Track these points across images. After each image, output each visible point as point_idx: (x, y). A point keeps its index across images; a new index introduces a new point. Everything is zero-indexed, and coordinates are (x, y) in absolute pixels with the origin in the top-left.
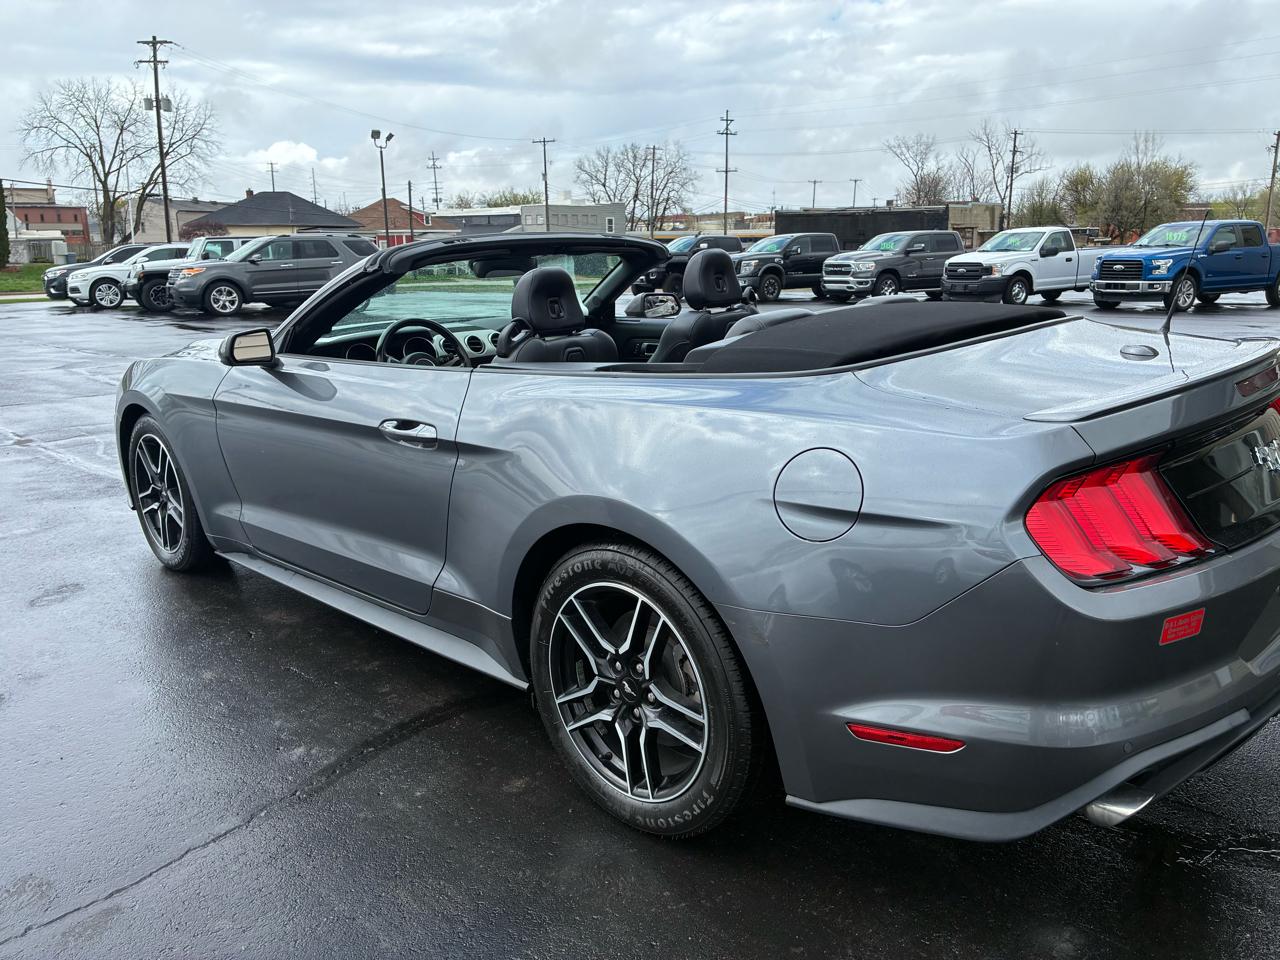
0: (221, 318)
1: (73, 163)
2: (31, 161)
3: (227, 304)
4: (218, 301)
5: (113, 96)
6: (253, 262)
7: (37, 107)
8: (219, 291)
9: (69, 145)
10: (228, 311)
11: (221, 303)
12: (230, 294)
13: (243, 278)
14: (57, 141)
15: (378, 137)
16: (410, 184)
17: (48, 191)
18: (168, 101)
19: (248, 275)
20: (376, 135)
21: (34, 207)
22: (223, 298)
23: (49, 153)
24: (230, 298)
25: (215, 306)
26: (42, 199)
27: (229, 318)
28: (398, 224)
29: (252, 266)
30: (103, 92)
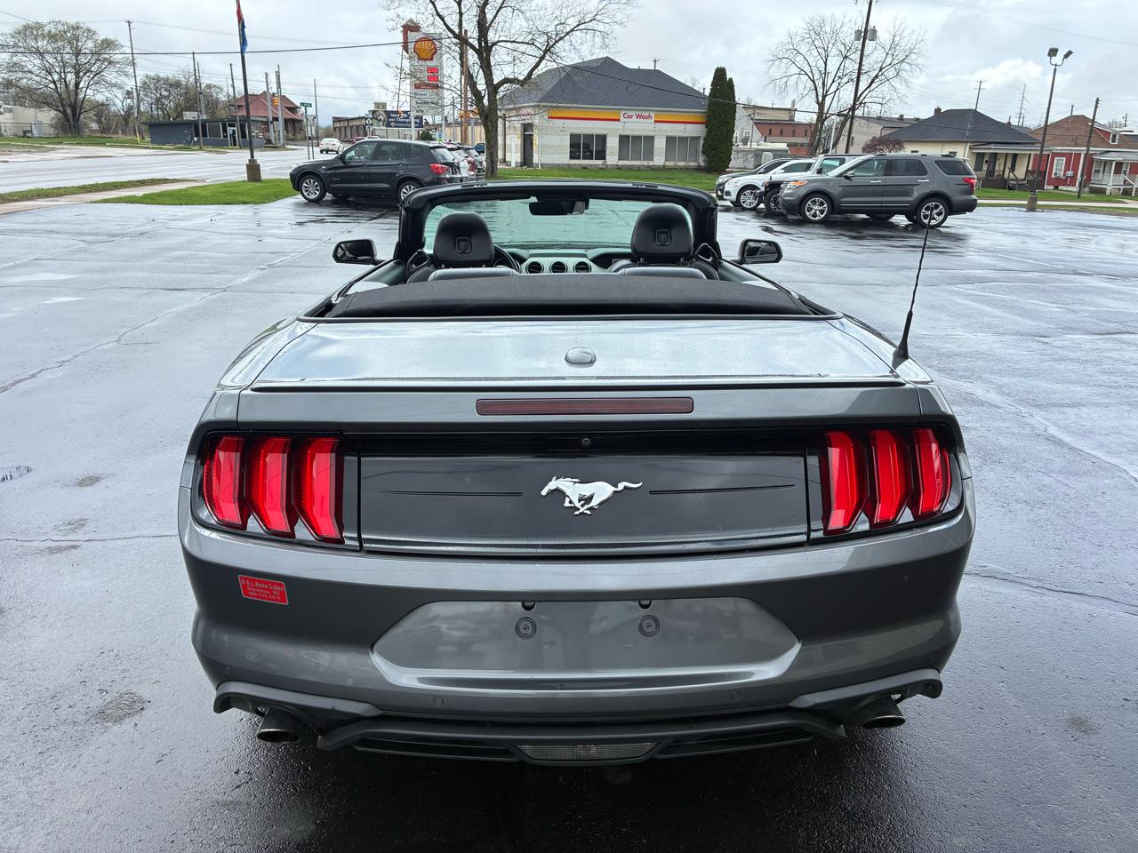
0: (811, 225)
1: (801, 87)
2: (771, 87)
3: (818, 212)
4: (811, 209)
5: (844, 29)
6: (847, 178)
7: (784, 41)
8: (814, 201)
9: (802, 72)
10: (817, 218)
11: (813, 211)
12: (822, 204)
13: (834, 191)
14: (794, 70)
15: (1055, 55)
16: (1098, 100)
17: (791, 111)
18: (874, 31)
19: (841, 189)
20: (1053, 52)
21: (778, 123)
22: (816, 207)
23: (786, 79)
24: (821, 208)
25: (808, 214)
26: (785, 116)
27: (817, 225)
28: (1079, 141)
29: (847, 181)
30: (838, 25)
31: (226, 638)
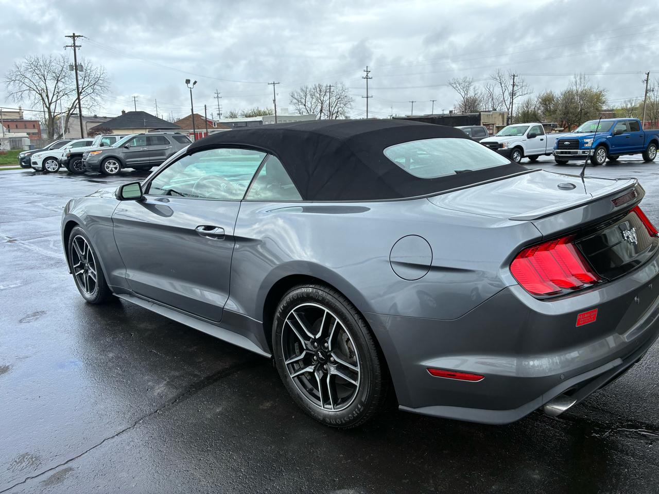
0: (111, 176)
1: (32, 98)
2: (11, 98)
3: (113, 169)
4: (109, 167)
5: (53, 64)
6: (126, 147)
7: (14, 70)
8: (109, 162)
9: (30, 89)
10: (114, 172)
11: (110, 169)
12: (114, 164)
13: (120, 155)
14: (24, 87)
15: (189, 83)
16: (205, 106)
17: (20, 112)
18: (81, 66)
19: (124, 154)
21: (13, 121)
23: (20, 93)
24: (115, 166)
25: (107, 170)
26: (17, 117)
27: (114, 176)
28: (200, 127)
29: (126, 149)
30: (48, 62)
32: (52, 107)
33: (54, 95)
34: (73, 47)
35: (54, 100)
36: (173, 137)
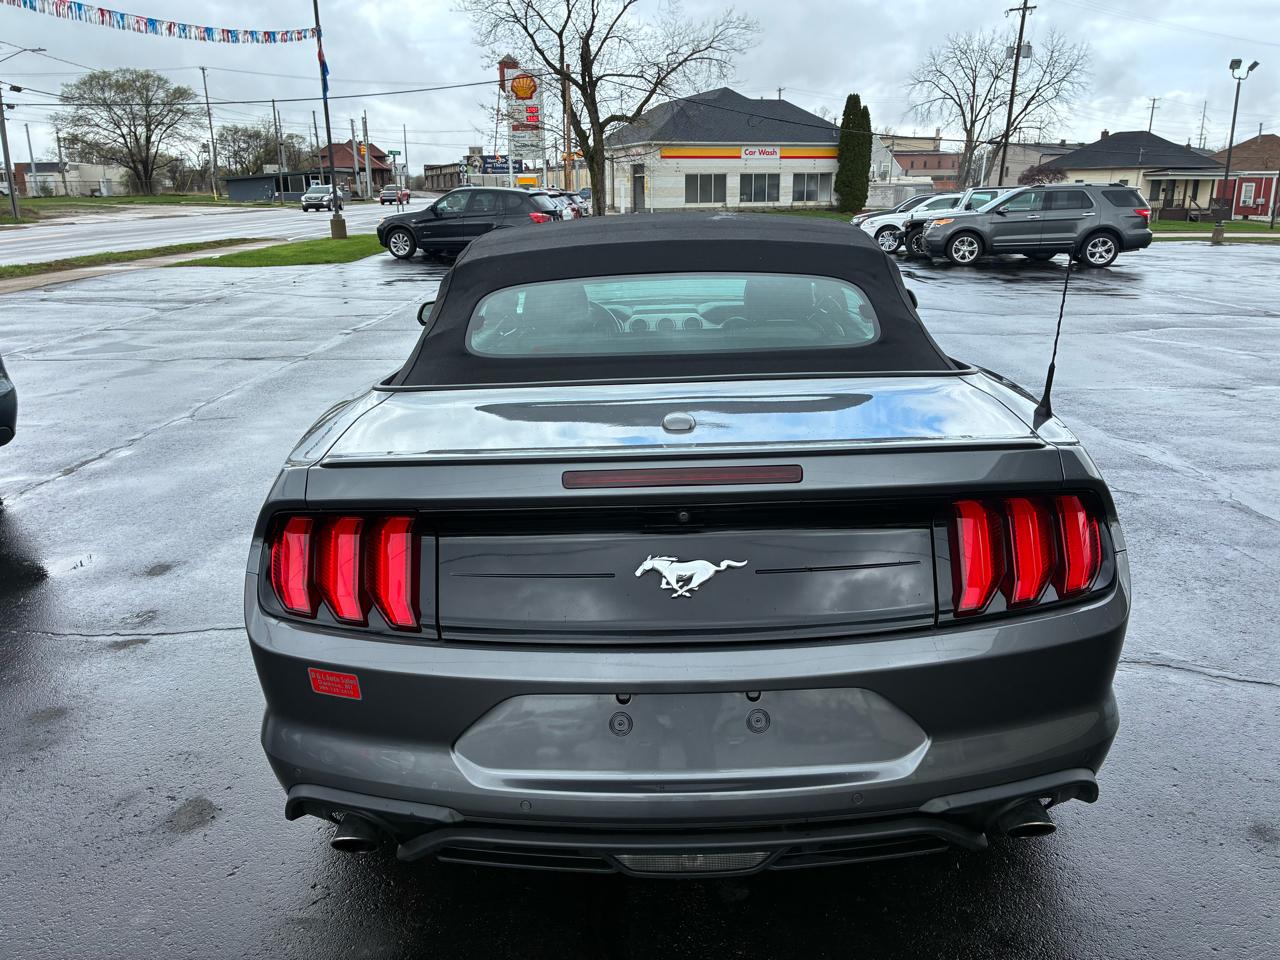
0: (959, 268)
3: (967, 254)
4: (959, 250)
5: (995, 46)
6: (999, 213)
7: (926, 62)
8: (963, 241)
9: (947, 96)
10: (966, 261)
11: (961, 253)
12: (971, 244)
13: (986, 227)
14: (938, 94)
15: (1238, 67)
17: (936, 140)
18: (1029, 47)
19: (993, 226)
20: (1236, 64)
21: (921, 154)
22: (965, 248)
23: (927, 105)
24: (970, 249)
25: (955, 255)
26: (930, 147)
27: (966, 269)
28: (1270, 164)
29: (999, 216)
30: (988, 42)
31: (297, 737)
32: (978, 126)
33: (983, 105)
34: (1021, 11)
35: (983, 113)
36: (1103, 193)
